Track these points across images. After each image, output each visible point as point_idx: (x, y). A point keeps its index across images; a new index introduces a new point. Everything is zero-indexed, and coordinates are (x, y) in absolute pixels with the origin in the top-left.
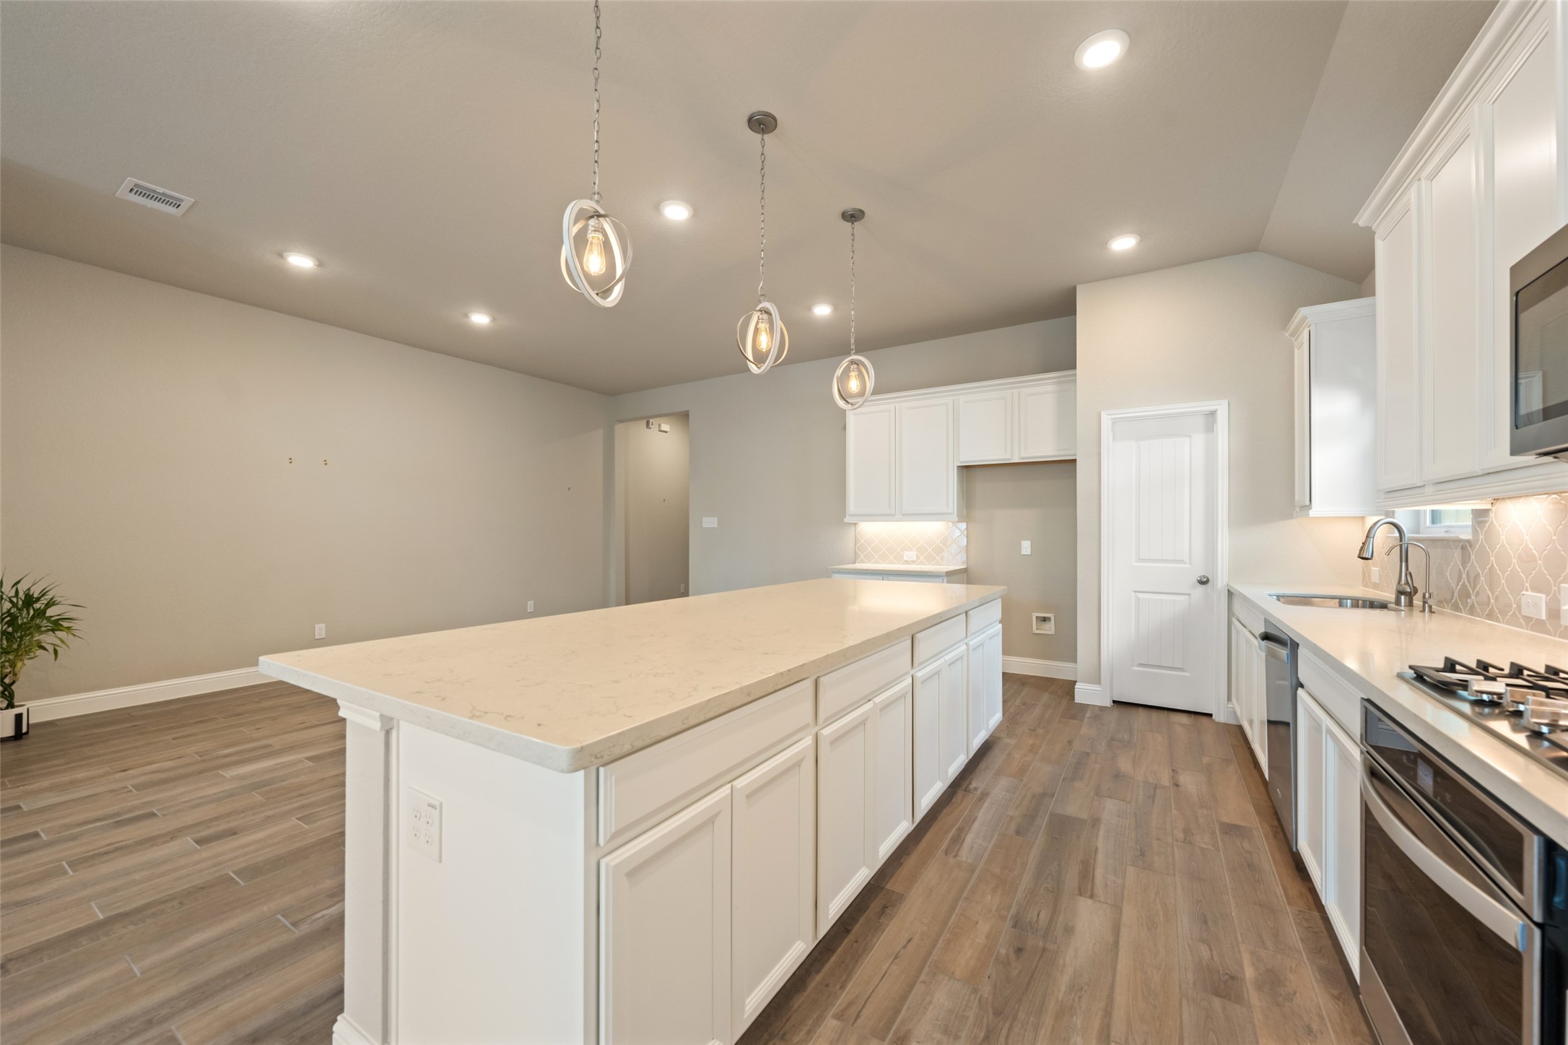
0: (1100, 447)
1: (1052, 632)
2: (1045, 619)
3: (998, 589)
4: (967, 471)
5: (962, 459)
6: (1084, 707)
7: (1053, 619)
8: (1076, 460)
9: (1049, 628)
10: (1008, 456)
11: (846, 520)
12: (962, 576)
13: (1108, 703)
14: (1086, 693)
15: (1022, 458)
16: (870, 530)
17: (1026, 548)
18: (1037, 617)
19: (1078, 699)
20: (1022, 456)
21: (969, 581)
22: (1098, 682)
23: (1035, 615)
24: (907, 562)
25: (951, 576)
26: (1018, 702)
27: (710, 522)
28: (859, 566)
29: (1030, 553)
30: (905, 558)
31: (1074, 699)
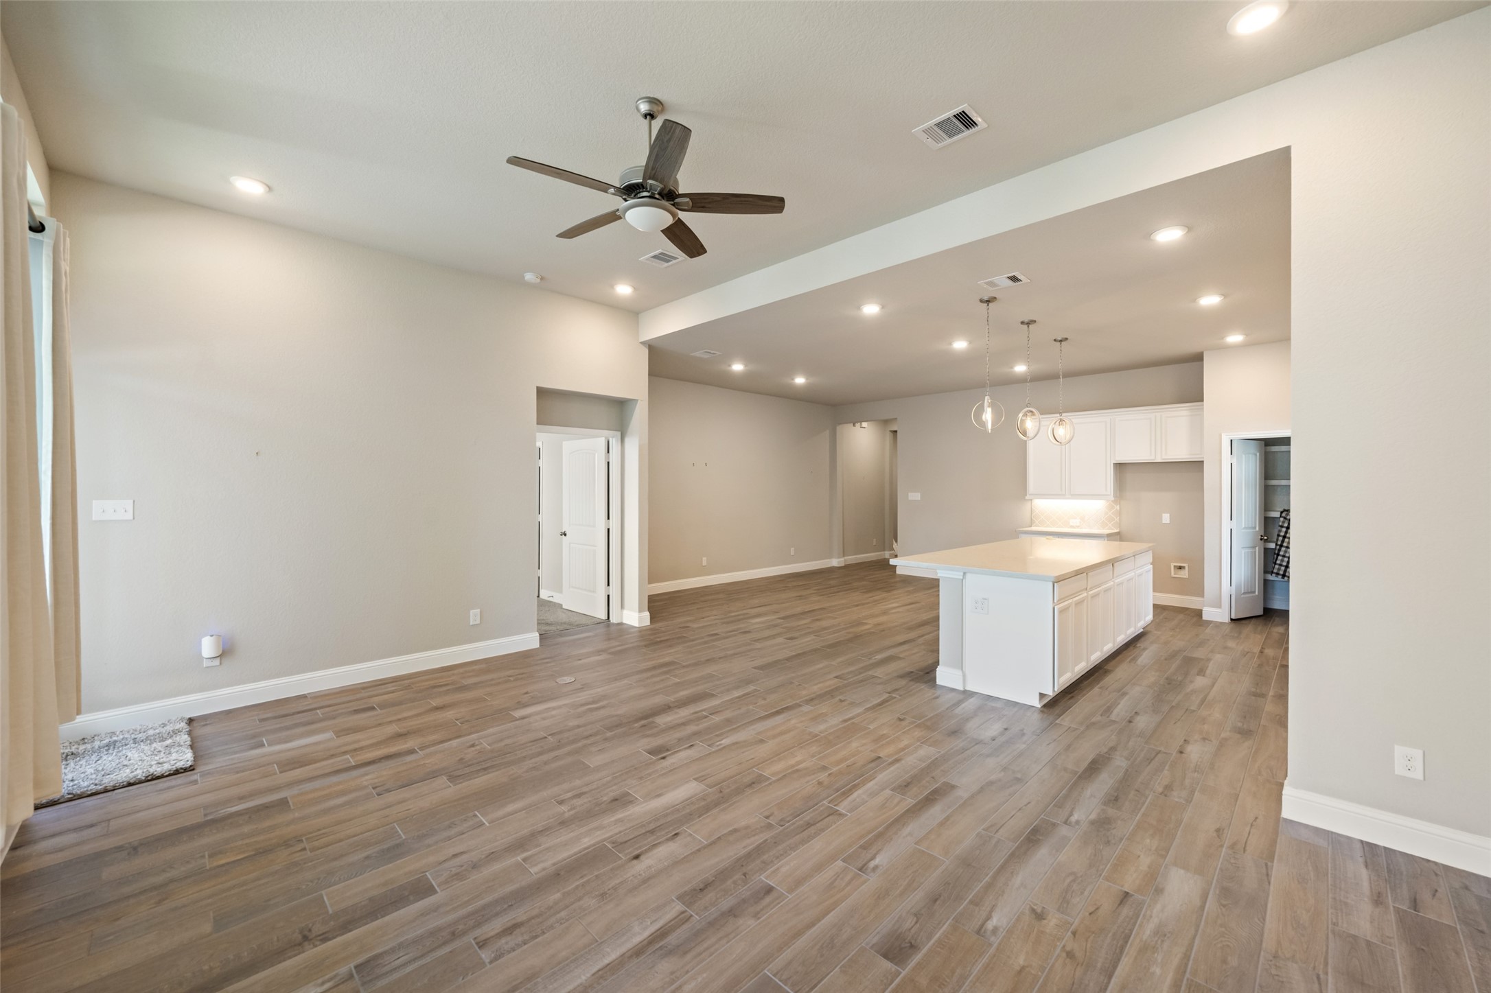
0: (1221, 456)
1: (1186, 576)
2: (1180, 568)
3: (1145, 546)
4: (1120, 467)
5: (1117, 459)
6: (1209, 622)
7: (1187, 568)
8: (1203, 461)
9: (1184, 574)
10: (1153, 458)
11: (1026, 498)
12: (1117, 536)
13: (1227, 620)
14: (1209, 614)
15: (1164, 459)
16: (1041, 505)
17: (1166, 518)
18: (1175, 566)
19: (1204, 618)
20: (1164, 457)
21: (1121, 540)
22: (1219, 606)
23: (1173, 565)
24: (1072, 527)
25: (1110, 537)
26: (1161, 617)
27: (915, 496)
28: (1034, 528)
29: (1169, 522)
30: (1071, 524)
31: (1202, 617)
